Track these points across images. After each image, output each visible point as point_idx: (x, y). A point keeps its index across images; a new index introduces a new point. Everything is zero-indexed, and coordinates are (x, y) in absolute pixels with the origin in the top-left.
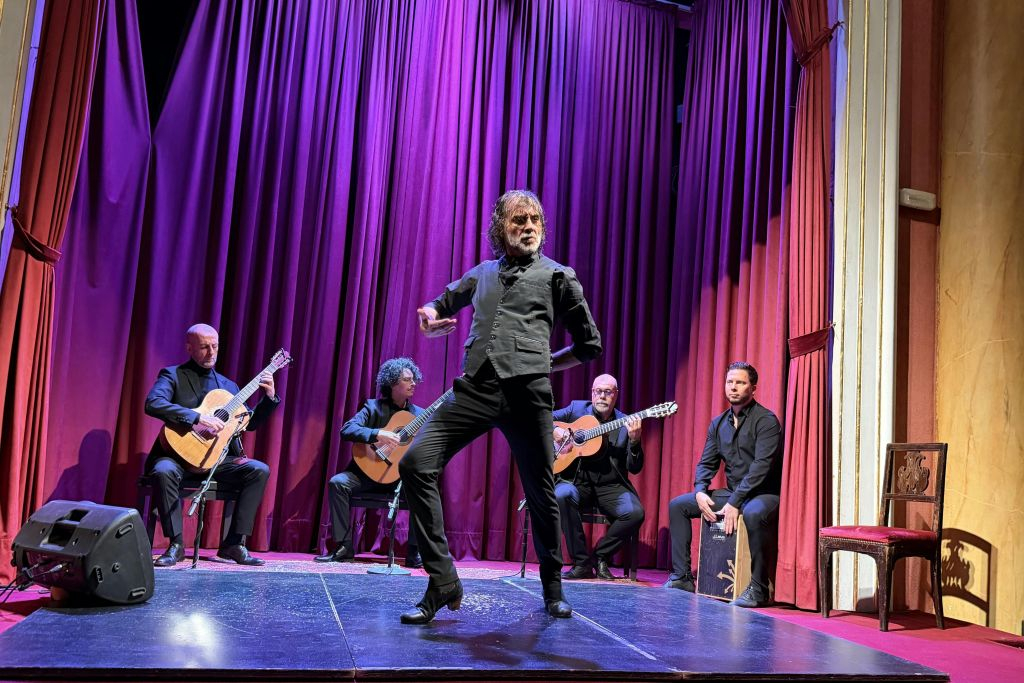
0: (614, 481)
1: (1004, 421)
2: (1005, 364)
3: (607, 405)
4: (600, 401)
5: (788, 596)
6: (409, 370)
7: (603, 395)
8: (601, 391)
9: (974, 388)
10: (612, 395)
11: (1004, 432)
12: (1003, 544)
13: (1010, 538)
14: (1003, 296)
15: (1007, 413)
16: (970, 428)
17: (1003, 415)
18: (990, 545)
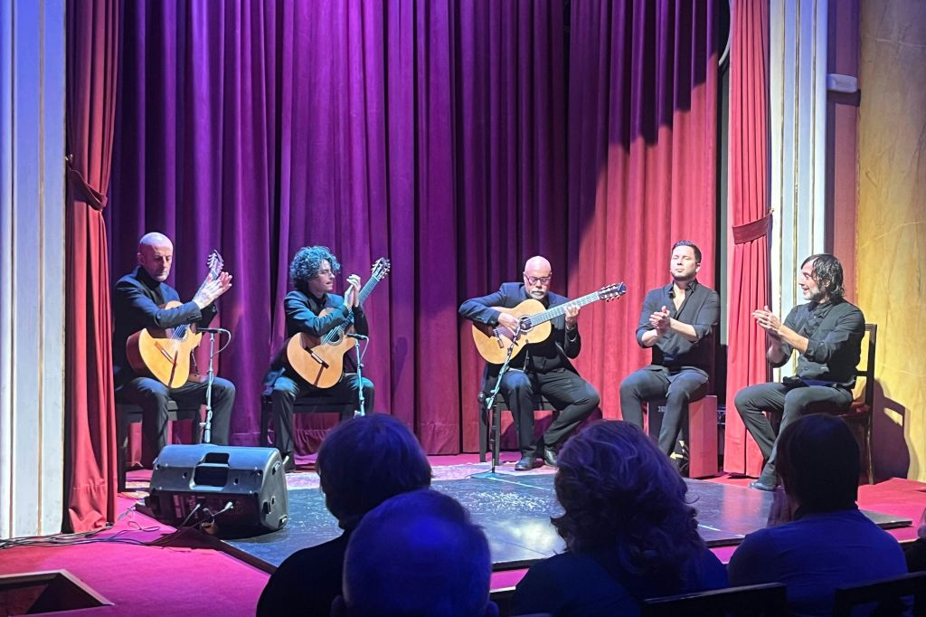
0: (558, 367)
1: (917, 296)
2: (918, 243)
3: (542, 293)
4: (536, 289)
5: (738, 467)
6: (326, 262)
7: (538, 283)
8: (536, 279)
9: (893, 267)
10: (547, 283)
11: (917, 307)
12: (915, 406)
13: (921, 400)
14: (917, 181)
15: (919, 289)
16: (889, 303)
17: (916, 291)
18: (904, 408)
